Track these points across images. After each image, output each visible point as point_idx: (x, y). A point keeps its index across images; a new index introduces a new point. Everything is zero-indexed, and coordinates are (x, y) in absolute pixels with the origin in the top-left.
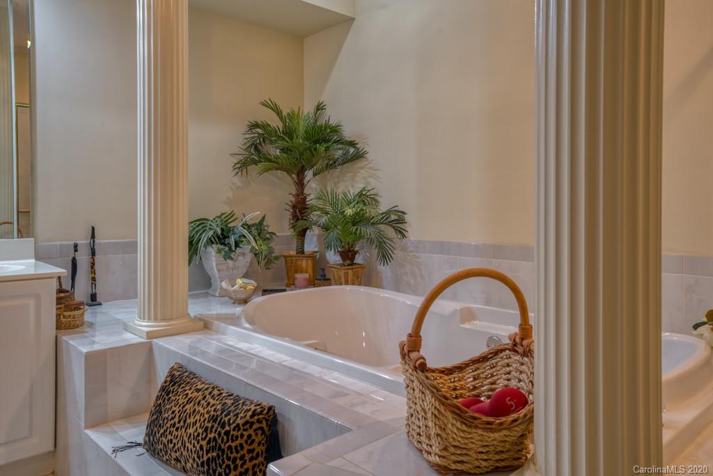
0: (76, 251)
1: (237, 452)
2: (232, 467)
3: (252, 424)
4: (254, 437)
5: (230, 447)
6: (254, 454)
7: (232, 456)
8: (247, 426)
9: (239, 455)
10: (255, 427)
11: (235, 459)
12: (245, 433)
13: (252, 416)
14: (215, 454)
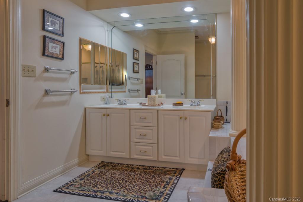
0: (227, 104)
3: (221, 174)
4: (221, 179)
6: (221, 186)
8: (220, 174)
10: (222, 176)
12: (219, 176)
13: (221, 171)
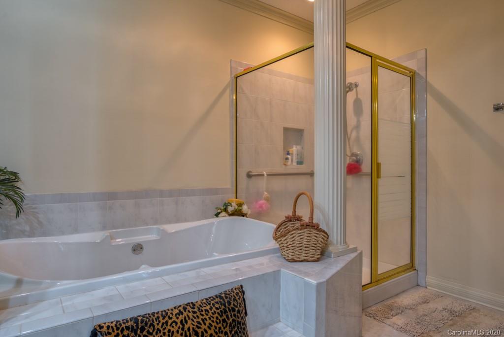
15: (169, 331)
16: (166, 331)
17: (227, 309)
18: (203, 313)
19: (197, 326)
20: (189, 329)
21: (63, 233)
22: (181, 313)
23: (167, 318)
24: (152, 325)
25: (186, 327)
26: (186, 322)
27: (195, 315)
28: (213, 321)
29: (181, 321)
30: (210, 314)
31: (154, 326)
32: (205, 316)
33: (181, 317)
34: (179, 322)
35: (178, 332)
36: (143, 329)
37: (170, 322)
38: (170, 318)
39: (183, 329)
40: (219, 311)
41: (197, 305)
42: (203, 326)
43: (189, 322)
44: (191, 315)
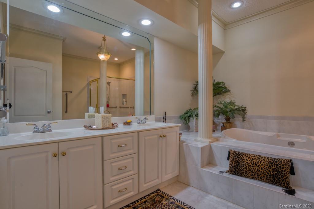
1: (285, 172)
2: (284, 176)
5: (282, 171)
7: (283, 173)
9: (285, 173)
11: (284, 174)
14: (276, 172)
15: (247, 159)
16: (246, 159)
17: (274, 163)
18: (262, 160)
19: (257, 163)
20: (254, 162)
21: (261, 131)
22: (254, 156)
23: (248, 156)
24: (243, 155)
25: (253, 161)
26: (254, 159)
27: (259, 159)
28: (264, 164)
29: (252, 159)
30: (265, 161)
31: (243, 156)
32: (262, 161)
33: (253, 158)
34: (251, 158)
35: (249, 161)
36: (239, 155)
37: (248, 157)
38: (249, 156)
39: (251, 161)
40: (269, 162)
41: (262, 157)
42: (259, 164)
43: (255, 160)
44: (257, 158)
